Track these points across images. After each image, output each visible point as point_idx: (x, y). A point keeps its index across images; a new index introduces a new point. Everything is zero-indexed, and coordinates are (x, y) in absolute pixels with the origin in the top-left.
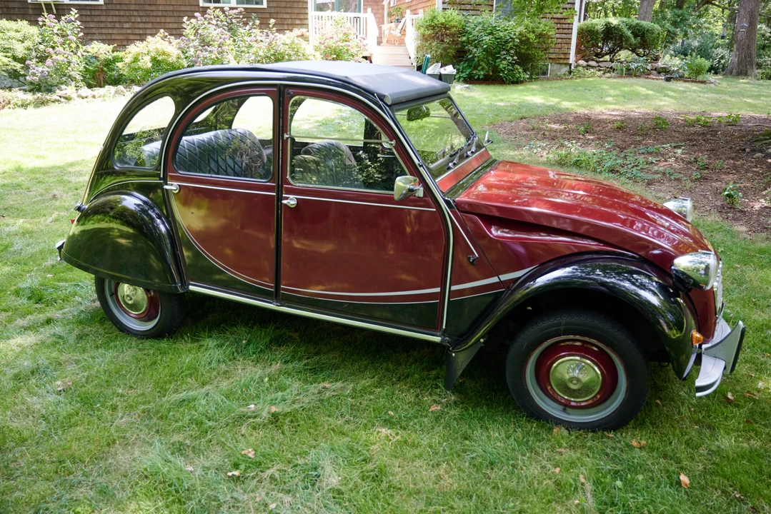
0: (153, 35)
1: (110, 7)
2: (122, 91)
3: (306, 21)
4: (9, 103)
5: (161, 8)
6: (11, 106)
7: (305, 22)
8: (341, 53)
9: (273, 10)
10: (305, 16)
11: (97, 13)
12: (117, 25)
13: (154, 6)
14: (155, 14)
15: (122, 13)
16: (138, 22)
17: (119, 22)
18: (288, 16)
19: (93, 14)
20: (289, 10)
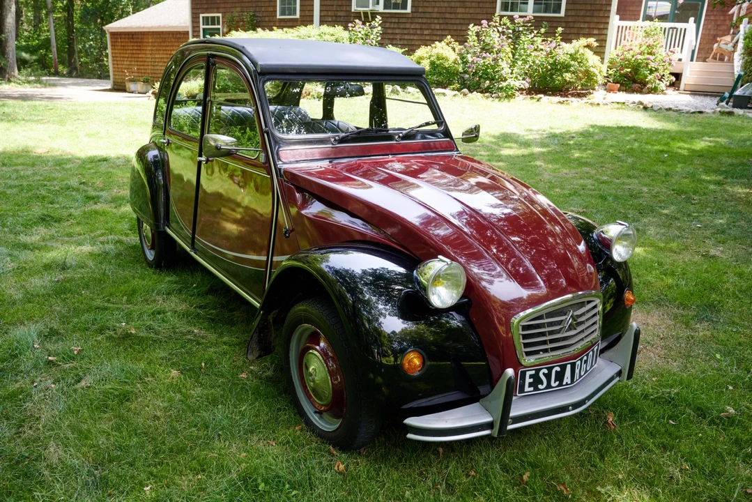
0: (440, 41)
1: (415, 15)
2: (397, 91)
3: (605, 30)
4: (309, 94)
5: (459, 16)
6: (309, 97)
7: (604, 32)
8: (639, 67)
9: (570, 19)
10: (606, 26)
11: (404, 20)
12: (419, 32)
13: (453, 15)
14: (453, 21)
15: (425, 21)
16: (437, 30)
17: (421, 29)
18: (586, 26)
19: (400, 21)
20: (588, 19)
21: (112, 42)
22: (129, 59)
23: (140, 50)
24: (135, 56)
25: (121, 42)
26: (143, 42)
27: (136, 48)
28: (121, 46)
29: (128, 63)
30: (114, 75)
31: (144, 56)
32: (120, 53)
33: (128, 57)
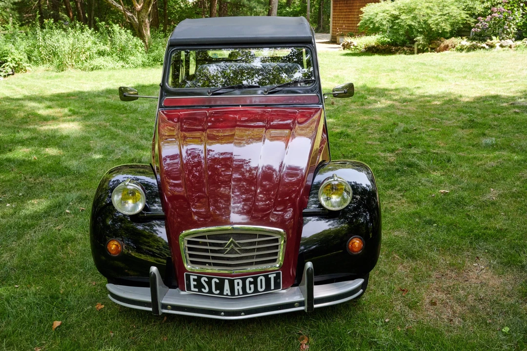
4: (454, 47)
21: (334, 7)
22: (343, 19)
23: (351, 12)
24: (347, 16)
25: (339, 7)
26: (354, 6)
27: (348, 11)
28: (339, 9)
29: (342, 22)
30: (333, 31)
31: (353, 16)
32: (338, 15)
33: (342, 18)
